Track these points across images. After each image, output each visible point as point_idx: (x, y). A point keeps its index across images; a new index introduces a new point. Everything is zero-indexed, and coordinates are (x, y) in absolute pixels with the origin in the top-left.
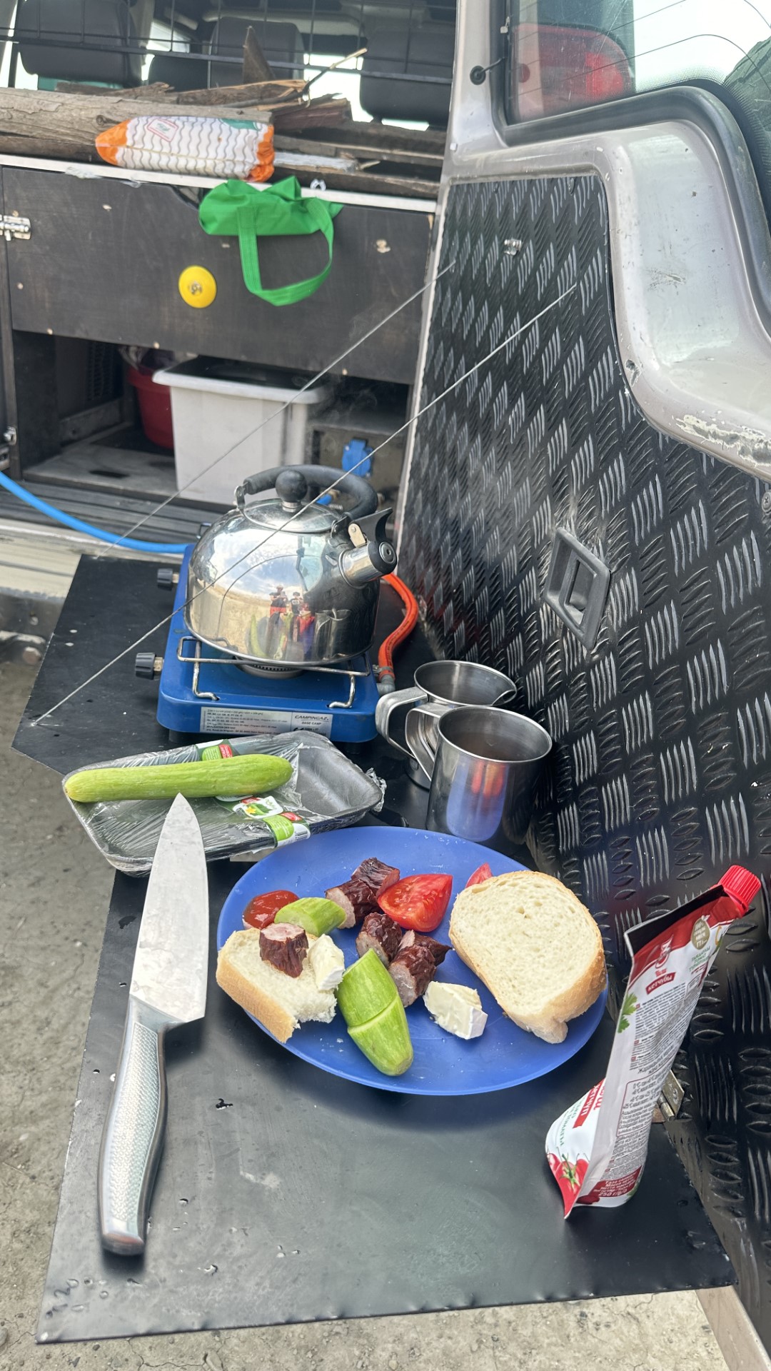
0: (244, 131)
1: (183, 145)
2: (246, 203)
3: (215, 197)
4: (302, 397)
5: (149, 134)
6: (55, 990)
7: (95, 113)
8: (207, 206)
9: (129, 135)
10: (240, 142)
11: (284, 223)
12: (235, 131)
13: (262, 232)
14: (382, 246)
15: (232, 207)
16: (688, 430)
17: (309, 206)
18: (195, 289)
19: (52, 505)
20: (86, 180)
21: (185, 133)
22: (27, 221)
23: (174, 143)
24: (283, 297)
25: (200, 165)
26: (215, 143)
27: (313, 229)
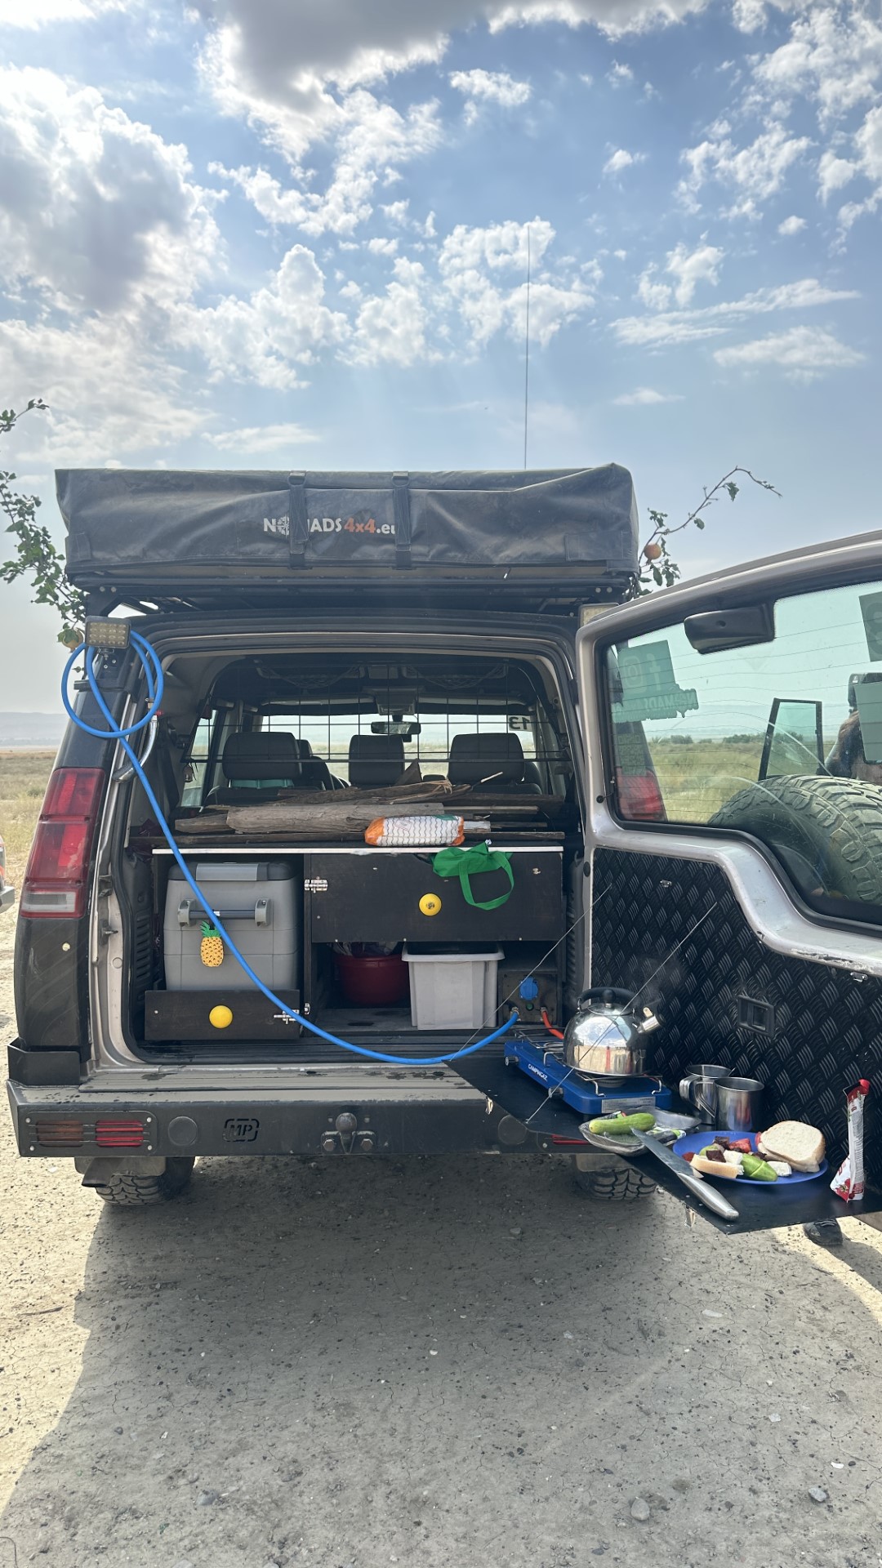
0: (450, 822)
1: (417, 832)
2: (463, 859)
3: (443, 858)
4: (493, 958)
5: (396, 828)
6: (385, 1411)
7: (345, 816)
8: (437, 863)
9: (385, 830)
10: (450, 828)
11: (482, 866)
12: (444, 822)
13: (471, 872)
14: (536, 871)
15: (456, 862)
16: (795, 953)
17: (495, 856)
18: (430, 906)
19: (367, 1049)
20: (363, 856)
21: (417, 826)
22: (325, 881)
23: (411, 832)
24: (493, 904)
25: (428, 841)
26: (434, 829)
27: (498, 867)
